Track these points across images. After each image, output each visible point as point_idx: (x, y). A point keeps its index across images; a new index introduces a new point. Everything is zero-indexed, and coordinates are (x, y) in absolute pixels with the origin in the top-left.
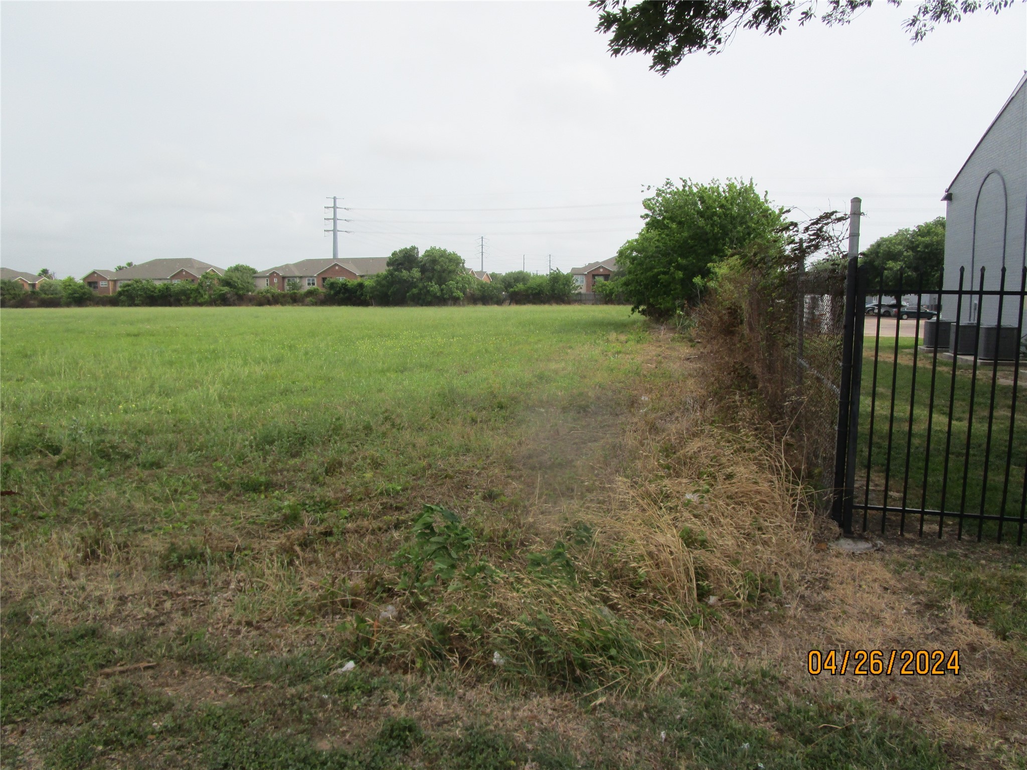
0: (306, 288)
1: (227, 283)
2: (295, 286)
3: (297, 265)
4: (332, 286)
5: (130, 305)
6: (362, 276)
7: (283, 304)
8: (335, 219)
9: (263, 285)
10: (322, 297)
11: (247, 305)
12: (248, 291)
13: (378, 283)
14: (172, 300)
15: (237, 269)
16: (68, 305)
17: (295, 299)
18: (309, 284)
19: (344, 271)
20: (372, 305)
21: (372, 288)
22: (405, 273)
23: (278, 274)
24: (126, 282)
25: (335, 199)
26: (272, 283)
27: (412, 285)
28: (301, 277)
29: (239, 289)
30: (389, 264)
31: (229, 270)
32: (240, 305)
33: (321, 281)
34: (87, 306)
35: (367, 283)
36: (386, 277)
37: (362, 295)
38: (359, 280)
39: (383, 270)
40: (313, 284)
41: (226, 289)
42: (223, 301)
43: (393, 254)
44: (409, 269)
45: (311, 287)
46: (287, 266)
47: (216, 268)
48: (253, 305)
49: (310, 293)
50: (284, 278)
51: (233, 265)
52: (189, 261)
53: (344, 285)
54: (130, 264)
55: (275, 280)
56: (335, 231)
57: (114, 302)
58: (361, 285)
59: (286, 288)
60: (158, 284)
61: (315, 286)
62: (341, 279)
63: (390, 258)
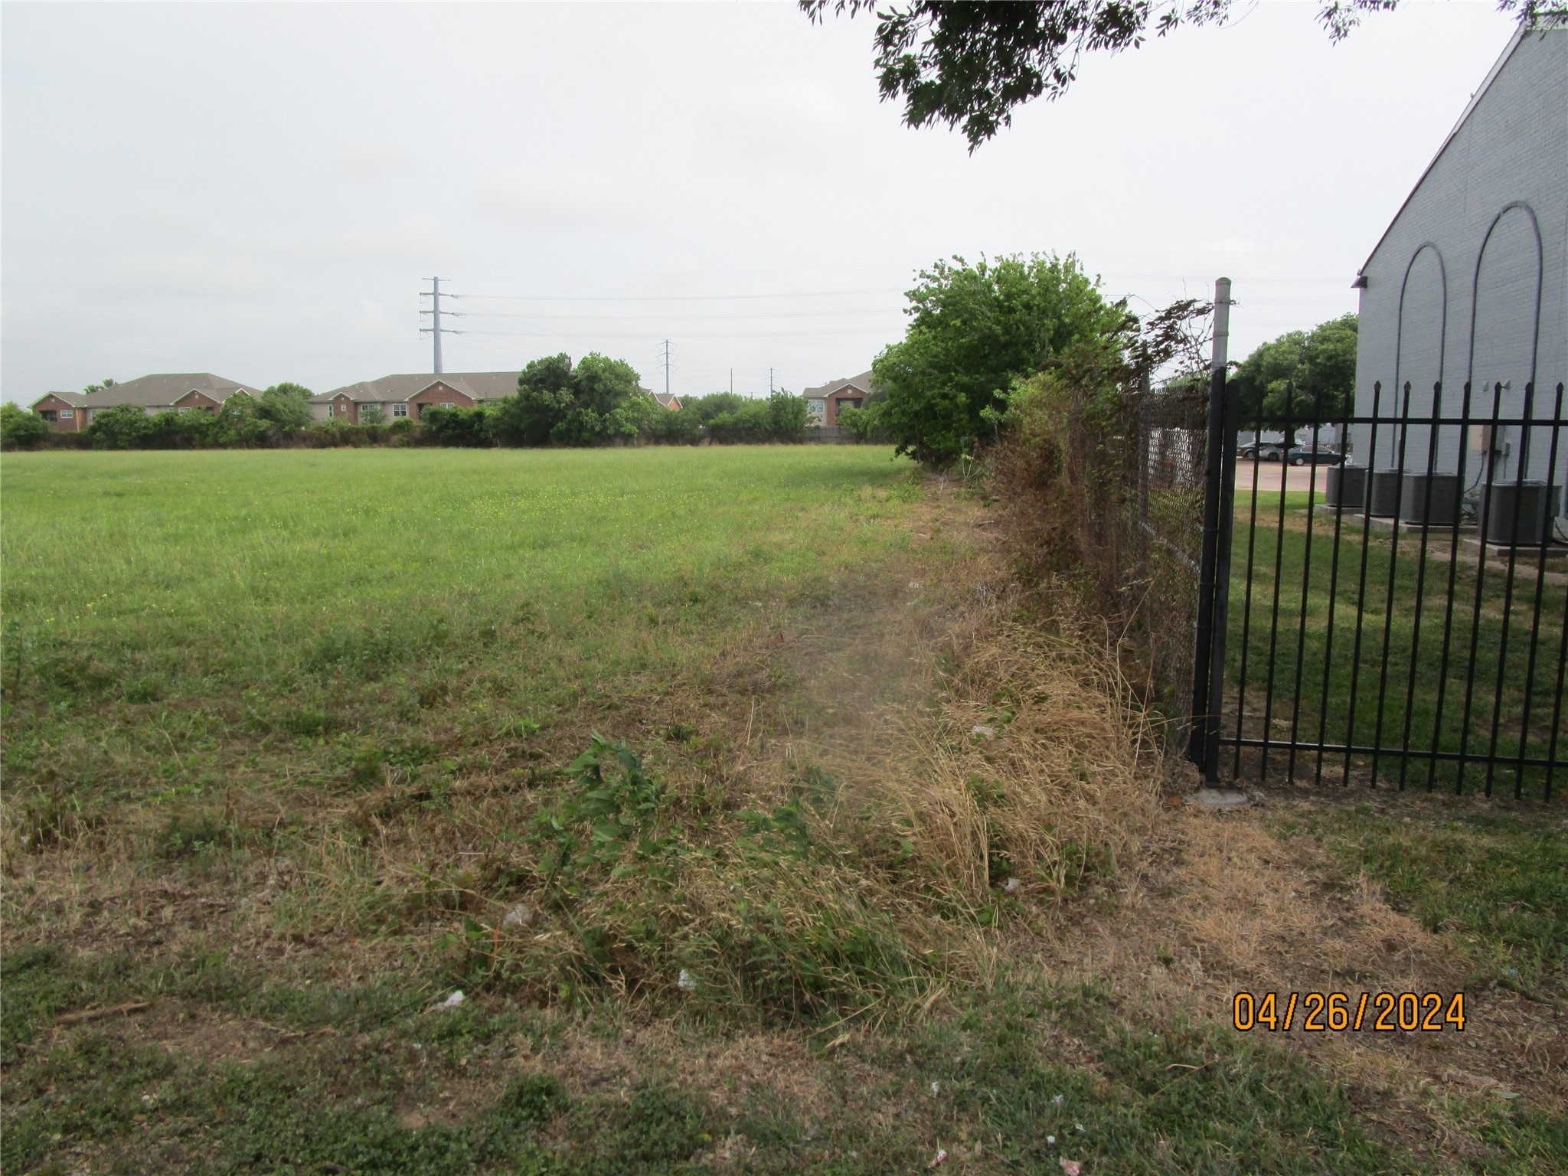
0: (392, 419)
1: (265, 412)
2: (374, 417)
3: (379, 384)
4: (434, 416)
5: (110, 448)
6: (480, 402)
7: (356, 445)
8: (436, 313)
9: (323, 416)
10: (417, 434)
11: (298, 446)
12: (299, 425)
13: (506, 412)
14: (178, 438)
15: (285, 389)
16: (9, 447)
17: (374, 437)
18: (397, 414)
19: (451, 394)
20: (496, 446)
21: (497, 419)
22: (547, 395)
23: (347, 399)
24: (102, 411)
25: (436, 280)
26: (338, 412)
27: (559, 415)
28: (384, 403)
29: (284, 423)
30: (521, 382)
31: (271, 391)
32: (287, 447)
33: (416, 409)
34: (39, 449)
35: (490, 411)
36: (518, 402)
37: (481, 430)
38: (476, 408)
39: (513, 392)
40: (404, 413)
41: (264, 424)
42: (261, 441)
43: (530, 366)
44: (555, 388)
45: (400, 419)
46: (361, 385)
47: (246, 388)
48: (308, 447)
49: (398, 428)
50: (356, 404)
51: (276, 384)
52: (204, 378)
53: (454, 415)
54: (109, 383)
55: (343, 408)
56: (436, 331)
57: (83, 442)
58: (479, 416)
59: (361, 420)
60: (152, 414)
61: (407, 417)
62: (448, 406)
63: (524, 373)
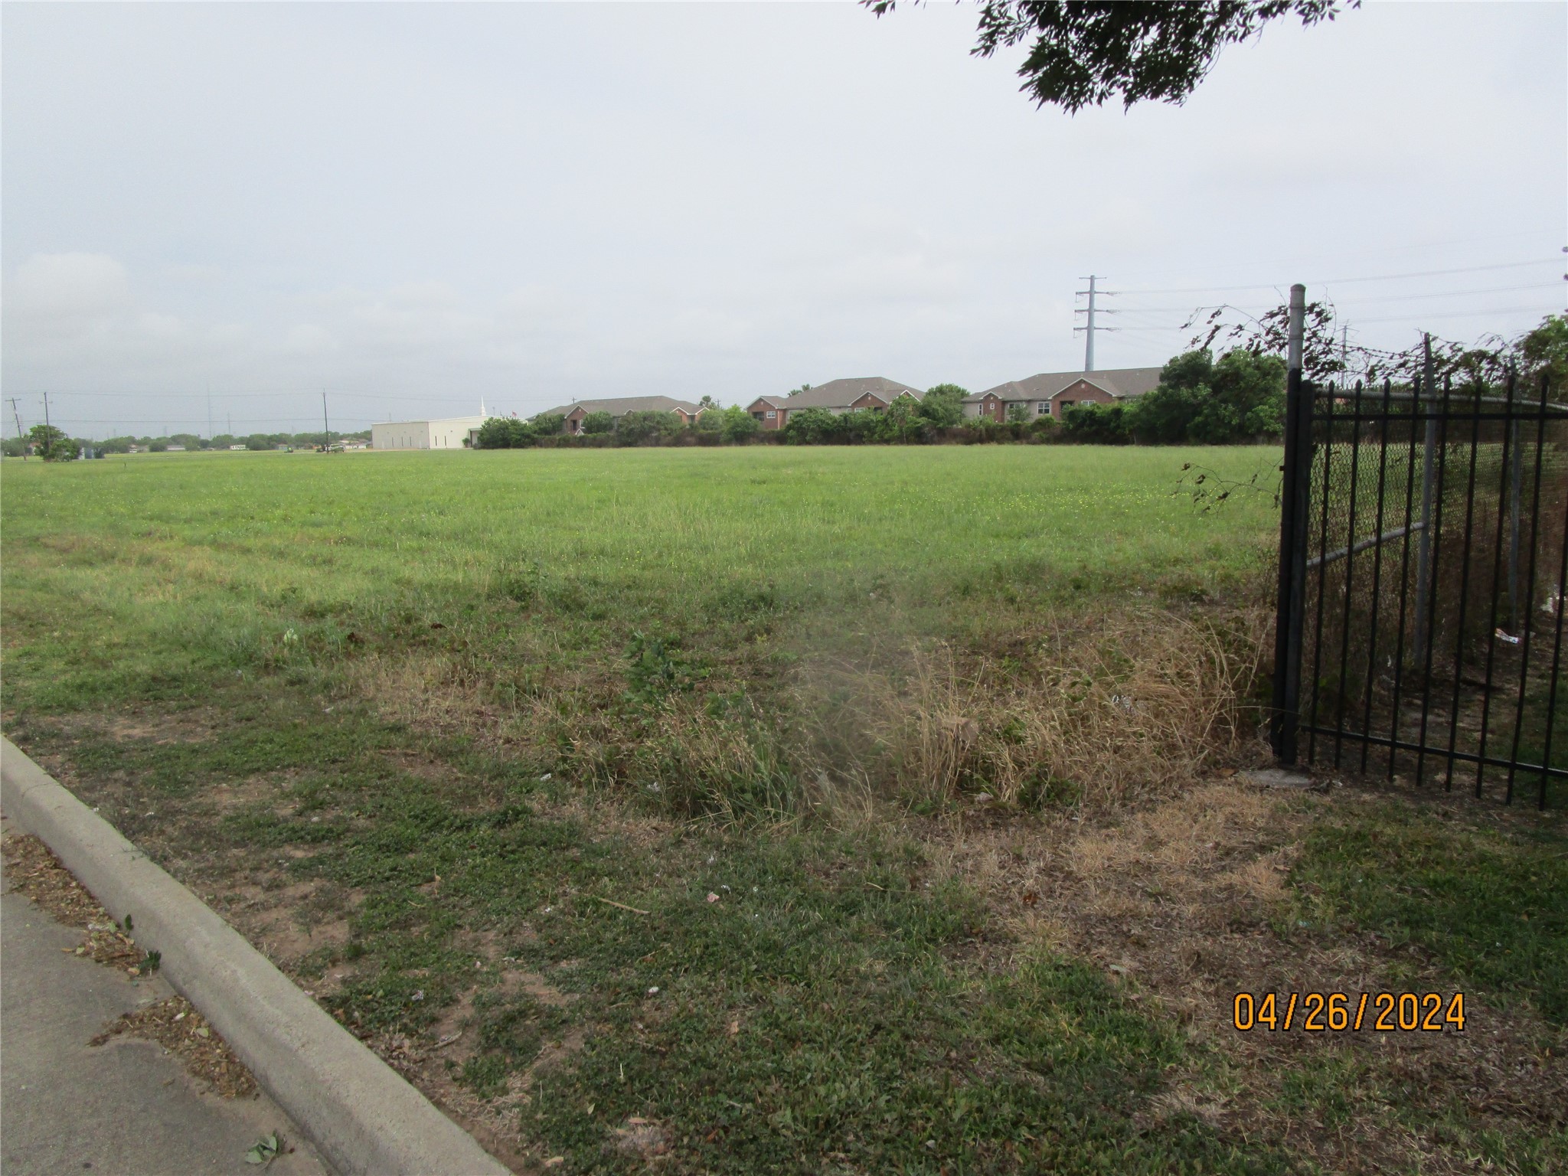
0: (1035, 414)
1: (924, 411)
2: (1019, 415)
3: (1025, 383)
4: (1072, 416)
5: (799, 444)
6: (1121, 398)
7: (1000, 442)
8: (1091, 311)
9: (973, 414)
10: (1058, 432)
11: (950, 443)
12: (953, 422)
13: (1144, 409)
14: (852, 435)
15: (941, 390)
16: (728, 443)
17: (1016, 434)
18: (1040, 411)
19: (1092, 391)
20: (1132, 443)
21: (1135, 415)
22: (1185, 392)
23: (996, 398)
24: (797, 412)
25: (1092, 278)
26: (987, 411)
27: (1196, 410)
28: (1029, 401)
29: (939, 420)
30: (1163, 378)
31: (931, 393)
32: (939, 443)
33: (1058, 407)
34: (749, 444)
35: (1128, 408)
36: (1156, 398)
37: (1118, 427)
38: (1116, 404)
39: (1153, 387)
40: (1047, 411)
41: (923, 420)
42: (918, 437)
43: (1171, 361)
44: (1192, 385)
45: (1043, 416)
46: (1010, 385)
47: (912, 390)
48: (958, 443)
49: (1041, 425)
50: (1004, 403)
51: (934, 385)
52: (877, 382)
53: (1091, 414)
54: (806, 388)
55: (992, 406)
56: (1090, 329)
57: (781, 439)
58: (1118, 412)
59: (1008, 417)
60: (836, 414)
61: (1049, 415)
62: (1087, 404)
63: (1165, 368)
